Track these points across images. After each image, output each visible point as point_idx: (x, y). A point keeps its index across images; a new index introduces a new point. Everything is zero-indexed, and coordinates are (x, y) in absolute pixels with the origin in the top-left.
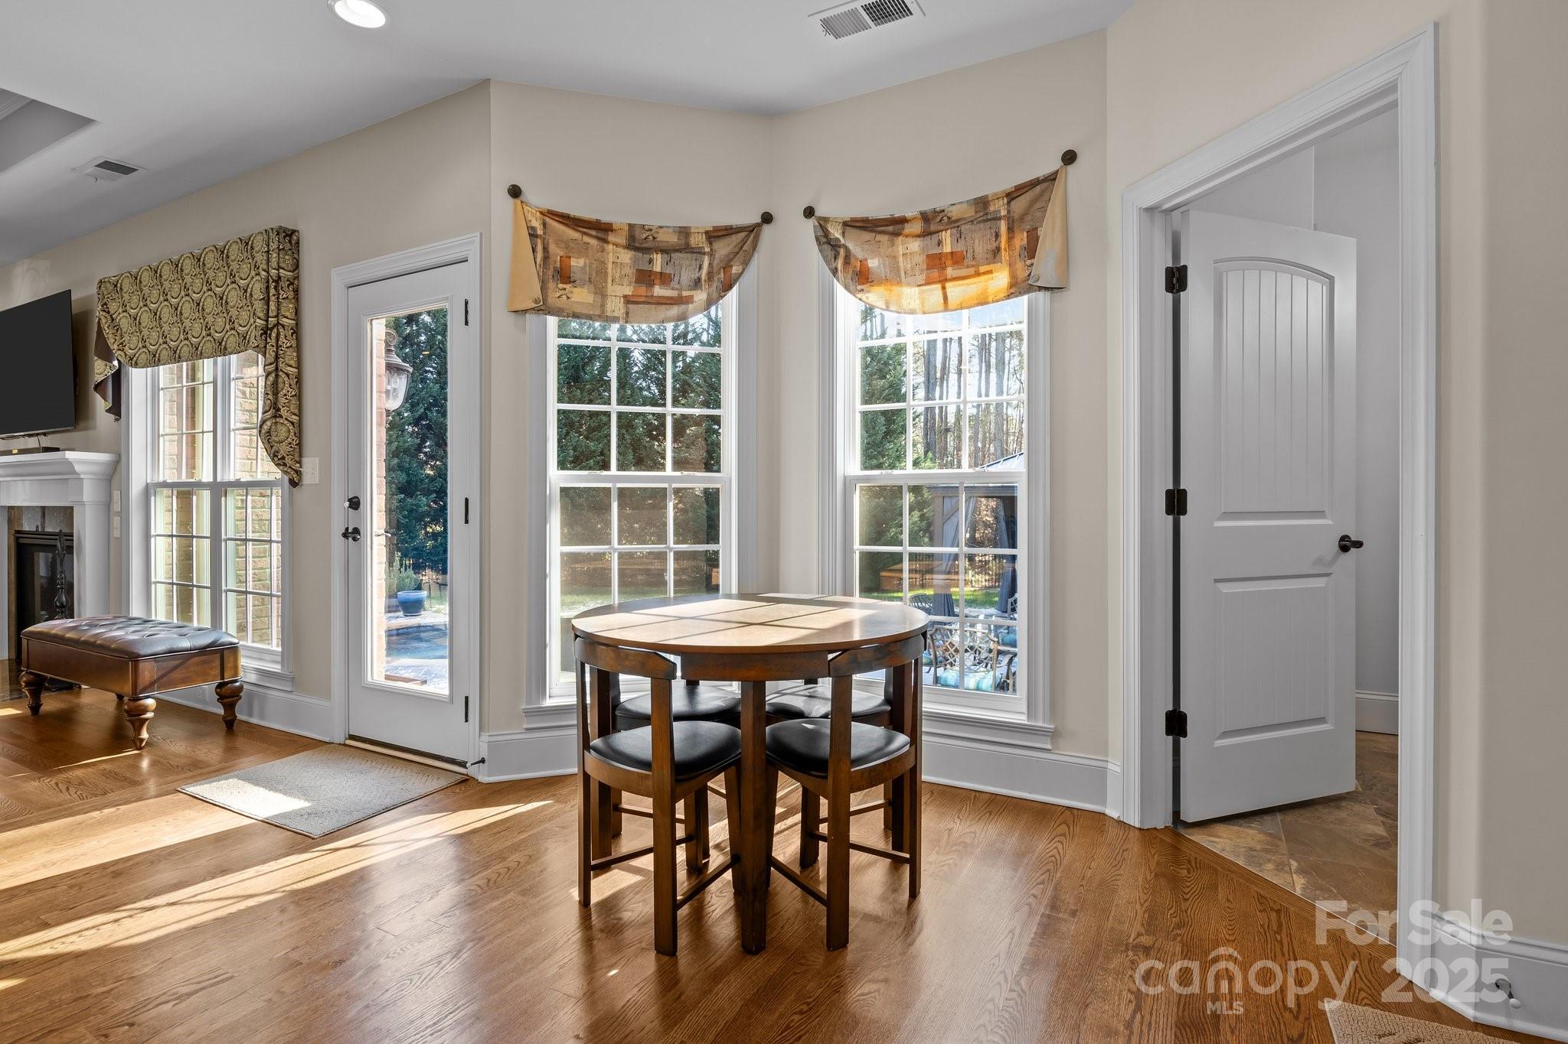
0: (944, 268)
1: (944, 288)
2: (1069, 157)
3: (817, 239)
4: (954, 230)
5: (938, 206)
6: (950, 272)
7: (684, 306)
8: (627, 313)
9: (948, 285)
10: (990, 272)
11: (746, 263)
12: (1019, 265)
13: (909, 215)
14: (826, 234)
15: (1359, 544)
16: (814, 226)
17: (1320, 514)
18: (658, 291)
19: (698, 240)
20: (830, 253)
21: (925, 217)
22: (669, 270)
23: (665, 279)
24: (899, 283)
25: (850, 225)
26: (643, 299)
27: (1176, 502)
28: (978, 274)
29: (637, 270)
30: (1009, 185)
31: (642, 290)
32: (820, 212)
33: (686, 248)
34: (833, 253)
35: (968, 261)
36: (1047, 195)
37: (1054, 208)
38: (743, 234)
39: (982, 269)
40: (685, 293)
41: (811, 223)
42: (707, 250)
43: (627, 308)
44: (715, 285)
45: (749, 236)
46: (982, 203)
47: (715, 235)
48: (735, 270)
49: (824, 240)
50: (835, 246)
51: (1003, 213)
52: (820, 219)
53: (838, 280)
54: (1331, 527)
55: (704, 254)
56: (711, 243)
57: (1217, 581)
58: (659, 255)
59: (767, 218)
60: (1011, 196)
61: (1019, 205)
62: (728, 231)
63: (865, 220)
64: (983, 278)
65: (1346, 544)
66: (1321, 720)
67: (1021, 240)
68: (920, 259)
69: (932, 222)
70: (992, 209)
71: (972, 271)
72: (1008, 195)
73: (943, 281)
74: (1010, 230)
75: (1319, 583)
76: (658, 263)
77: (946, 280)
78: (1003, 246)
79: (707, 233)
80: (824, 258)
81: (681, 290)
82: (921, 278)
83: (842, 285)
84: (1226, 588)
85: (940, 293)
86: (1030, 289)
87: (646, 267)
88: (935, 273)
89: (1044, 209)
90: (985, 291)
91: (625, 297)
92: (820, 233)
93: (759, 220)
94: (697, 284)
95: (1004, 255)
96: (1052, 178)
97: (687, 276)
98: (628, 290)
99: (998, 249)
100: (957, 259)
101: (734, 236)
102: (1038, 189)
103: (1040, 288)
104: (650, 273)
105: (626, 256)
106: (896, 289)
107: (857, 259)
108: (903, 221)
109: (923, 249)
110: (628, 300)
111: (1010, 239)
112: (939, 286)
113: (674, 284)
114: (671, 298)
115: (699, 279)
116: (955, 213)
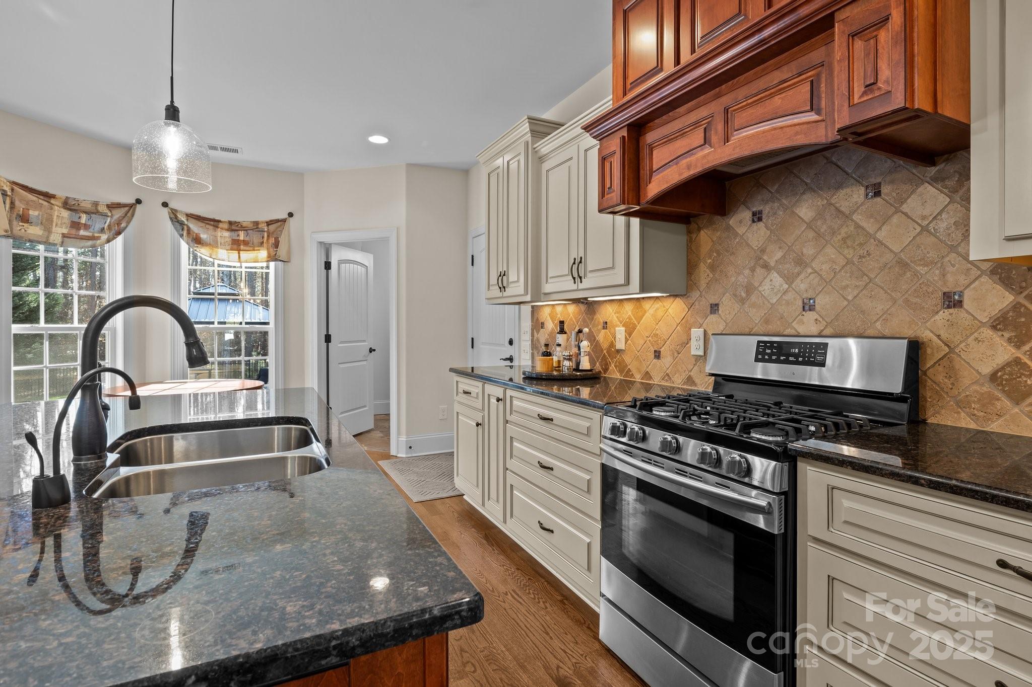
0: (240, 245)
1: (239, 253)
2: (291, 215)
3: (171, 218)
4: (245, 232)
5: (238, 220)
6: (242, 247)
7: (95, 241)
8: (62, 242)
9: (241, 252)
10: (259, 250)
11: (128, 223)
12: (271, 250)
13: (222, 220)
14: (176, 217)
15: (374, 350)
16: (169, 212)
17: (364, 341)
18: (82, 232)
19: (102, 209)
20: (179, 227)
21: (230, 223)
22: (89, 223)
23: (86, 227)
24: (217, 247)
25: (189, 216)
26: (74, 236)
27: (328, 339)
28: (254, 250)
29: (72, 221)
30: (268, 219)
31: (74, 232)
32: (171, 205)
33: (97, 212)
34: (181, 227)
35: (251, 244)
36: (282, 227)
37: (285, 232)
38: (127, 209)
39: (256, 248)
40: (96, 235)
41: (166, 210)
42: (110, 214)
43: (63, 240)
44: (113, 232)
45: (131, 208)
46: (256, 223)
47: (112, 206)
48: (123, 225)
49: (175, 220)
50: (182, 224)
51: (266, 230)
52: (172, 209)
53: (183, 239)
54: (367, 345)
55: (108, 216)
56: (111, 211)
57: (339, 364)
58: (85, 215)
59: (139, 201)
60: (269, 223)
61: (272, 227)
62: (119, 206)
63: (200, 217)
64: (256, 252)
65: (371, 350)
66: (365, 406)
67: (272, 240)
68: (229, 240)
69: (233, 226)
70: (260, 226)
71: (251, 248)
72: (267, 222)
73: (239, 250)
74: (268, 236)
75: (364, 363)
76: (84, 219)
77: (240, 250)
78: (265, 241)
79: (107, 205)
80: (176, 228)
81: (94, 233)
82: (229, 247)
83: (185, 242)
84: (342, 366)
85: (237, 255)
86: (276, 260)
87: (76, 220)
88: (235, 247)
89: (281, 231)
90: (257, 257)
91: (63, 234)
92: (172, 216)
93: (134, 202)
94: (102, 230)
95: (265, 244)
96: (284, 221)
97: (98, 226)
98: (65, 231)
99: (263, 242)
100: (246, 243)
101: (122, 209)
102: (279, 223)
103: (280, 261)
104: (79, 223)
105: (65, 214)
106: (215, 249)
107: (194, 233)
108: (219, 221)
109: (230, 237)
110: (64, 236)
111: (268, 239)
112: (237, 252)
113: (91, 230)
114: (88, 236)
115: (104, 228)
116: (244, 224)
